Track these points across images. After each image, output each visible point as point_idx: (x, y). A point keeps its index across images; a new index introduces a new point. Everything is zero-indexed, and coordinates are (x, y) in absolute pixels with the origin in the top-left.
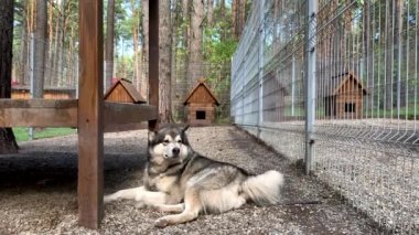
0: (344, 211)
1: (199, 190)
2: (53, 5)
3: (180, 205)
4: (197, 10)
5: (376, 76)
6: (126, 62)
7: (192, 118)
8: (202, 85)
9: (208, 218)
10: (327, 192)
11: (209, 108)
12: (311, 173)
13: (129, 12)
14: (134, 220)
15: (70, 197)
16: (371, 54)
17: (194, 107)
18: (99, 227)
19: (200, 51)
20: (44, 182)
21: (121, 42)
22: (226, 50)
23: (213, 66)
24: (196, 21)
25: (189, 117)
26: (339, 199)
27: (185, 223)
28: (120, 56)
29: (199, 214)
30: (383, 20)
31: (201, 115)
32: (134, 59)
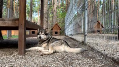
0: (94, 52)
1: (53, 46)
2: (15, 2)
3: (48, 51)
4: (55, 3)
5: (106, 23)
6: (36, 19)
7: (54, 33)
8: (56, 24)
9: (55, 54)
10: (90, 48)
11: (59, 31)
12: (86, 44)
13: (37, 5)
14: (34, 54)
15: (16, 49)
16: (105, 17)
17: (54, 30)
18: (24, 55)
19: (56, 15)
20: (10, 46)
21: (34, 13)
22: (63, 15)
23: (60, 19)
24: (55, 7)
25: (53, 33)
26: (93, 49)
27: (49, 55)
28: (34, 17)
29: (53, 53)
30: (108, 8)
31: (56, 33)
32: (38, 18)
